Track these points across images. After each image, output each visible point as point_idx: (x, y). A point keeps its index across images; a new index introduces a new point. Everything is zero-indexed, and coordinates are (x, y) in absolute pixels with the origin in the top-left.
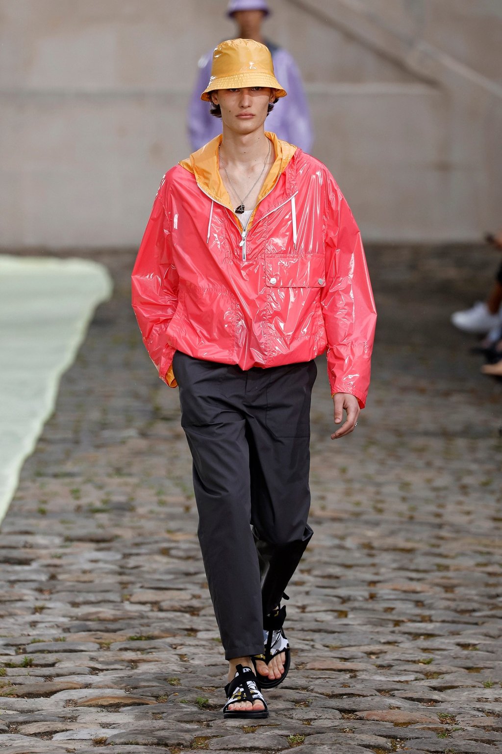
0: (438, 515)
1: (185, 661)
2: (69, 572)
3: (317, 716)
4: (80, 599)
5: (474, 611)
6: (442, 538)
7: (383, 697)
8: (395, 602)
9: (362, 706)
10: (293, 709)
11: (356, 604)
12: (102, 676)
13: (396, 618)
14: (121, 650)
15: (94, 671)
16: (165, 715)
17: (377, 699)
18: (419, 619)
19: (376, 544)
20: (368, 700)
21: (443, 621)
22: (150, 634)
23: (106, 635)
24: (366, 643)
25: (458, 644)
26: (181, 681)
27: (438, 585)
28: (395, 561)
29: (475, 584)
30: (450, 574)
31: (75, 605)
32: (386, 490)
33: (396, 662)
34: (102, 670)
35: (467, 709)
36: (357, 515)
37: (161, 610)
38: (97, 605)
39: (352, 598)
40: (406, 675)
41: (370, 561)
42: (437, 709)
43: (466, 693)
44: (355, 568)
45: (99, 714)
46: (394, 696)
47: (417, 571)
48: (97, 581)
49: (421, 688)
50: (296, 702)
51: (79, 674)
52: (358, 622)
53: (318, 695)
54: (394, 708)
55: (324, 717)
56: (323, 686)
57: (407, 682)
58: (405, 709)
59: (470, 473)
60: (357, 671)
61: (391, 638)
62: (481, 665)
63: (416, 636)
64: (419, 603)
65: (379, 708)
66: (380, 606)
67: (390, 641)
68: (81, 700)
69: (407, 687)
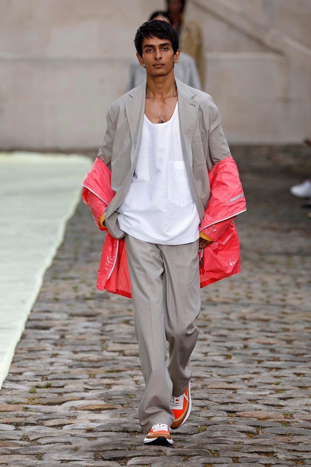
0: (283, 300)
1: (138, 384)
2: (72, 334)
3: (214, 415)
4: (78, 349)
5: (303, 354)
6: (285, 313)
7: (251, 404)
8: (258, 350)
9: (239, 409)
10: (200, 411)
11: (236, 351)
12: (91, 393)
13: (259, 359)
14: (102, 378)
15: (86, 390)
16: (127, 415)
17: (248, 405)
18: (272, 359)
19: (248, 317)
20: (243, 406)
21: (286, 361)
22: (118, 369)
23: (93, 370)
24: (242, 373)
25: (295, 374)
26: (136, 396)
27: (283, 340)
28: (258, 326)
29: (304, 339)
30: (290, 334)
31: (75, 352)
32: (254, 286)
33: (259, 384)
34: (91, 390)
35: (299, 410)
36: (237, 300)
37: (124, 355)
38: (88, 353)
39: (234, 348)
40: (265, 391)
41: (244, 326)
42: (282, 410)
43: (299, 401)
44: (236, 331)
45: (89, 414)
46: (258, 403)
47: (271, 332)
48: (88, 339)
49: (273, 399)
50: (202, 407)
51: (78, 392)
52: (238, 361)
53: (214, 403)
54: (258, 410)
55: (218, 415)
56: (218, 398)
57: (265, 395)
58: (264, 411)
59: (301, 276)
60: (237, 389)
61: (256, 370)
62: (307, 385)
63: (270, 369)
64: (272, 351)
65: (249, 410)
66: (250, 352)
67: (256, 372)
68: (79, 406)
69: (265, 398)
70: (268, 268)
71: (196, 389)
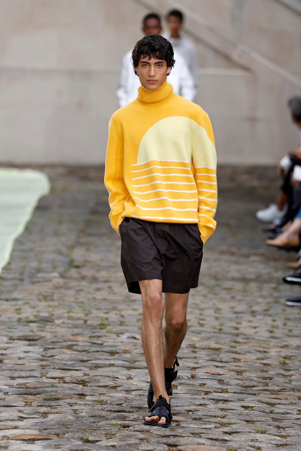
0: (237, 329)
1: (77, 413)
2: (11, 358)
3: (153, 448)
4: (16, 375)
5: (254, 386)
6: (238, 342)
7: (194, 437)
8: (206, 380)
9: (181, 443)
10: (139, 444)
11: (183, 381)
12: (25, 422)
13: (206, 390)
14: (38, 406)
15: (21, 418)
16: (61, 446)
17: (191, 439)
18: (220, 391)
19: (198, 345)
20: (185, 439)
21: (235, 393)
22: (57, 397)
23: (30, 397)
24: (187, 405)
25: (242, 407)
26: (73, 426)
27: (233, 371)
28: (208, 355)
29: (256, 370)
30: (241, 364)
31: (13, 378)
32: (206, 312)
33: (204, 416)
34: (26, 418)
35: (245, 445)
37: (65, 382)
38: (26, 378)
39: (181, 377)
40: (210, 424)
41: (194, 355)
42: (226, 445)
43: (245, 436)
44: (184, 360)
45: (22, 445)
46: (201, 437)
47: (221, 362)
48: (27, 364)
49: (218, 433)
50: (142, 440)
51: (11, 420)
52: (183, 392)
53: (155, 436)
55: (158, 449)
56: (159, 430)
57: (210, 428)
58: (207, 445)
59: (258, 303)
60: (180, 421)
61: (202, 402)
62: (255, 419)
63: (217, 401)
64: (221, 382)
65: (191, 444)
66: (198, 382)
67: (202, 404)
68: (12, 436)
69: (209, 432)
70: (223, 294)
71: (137, 420)
